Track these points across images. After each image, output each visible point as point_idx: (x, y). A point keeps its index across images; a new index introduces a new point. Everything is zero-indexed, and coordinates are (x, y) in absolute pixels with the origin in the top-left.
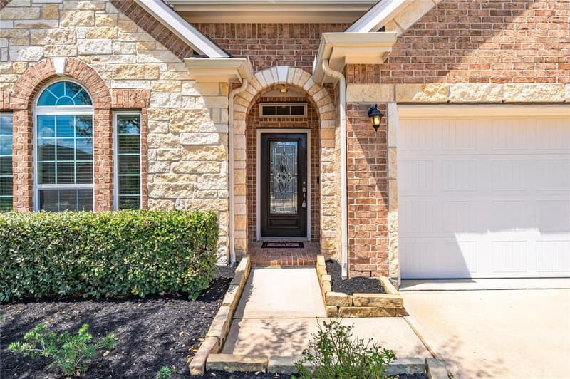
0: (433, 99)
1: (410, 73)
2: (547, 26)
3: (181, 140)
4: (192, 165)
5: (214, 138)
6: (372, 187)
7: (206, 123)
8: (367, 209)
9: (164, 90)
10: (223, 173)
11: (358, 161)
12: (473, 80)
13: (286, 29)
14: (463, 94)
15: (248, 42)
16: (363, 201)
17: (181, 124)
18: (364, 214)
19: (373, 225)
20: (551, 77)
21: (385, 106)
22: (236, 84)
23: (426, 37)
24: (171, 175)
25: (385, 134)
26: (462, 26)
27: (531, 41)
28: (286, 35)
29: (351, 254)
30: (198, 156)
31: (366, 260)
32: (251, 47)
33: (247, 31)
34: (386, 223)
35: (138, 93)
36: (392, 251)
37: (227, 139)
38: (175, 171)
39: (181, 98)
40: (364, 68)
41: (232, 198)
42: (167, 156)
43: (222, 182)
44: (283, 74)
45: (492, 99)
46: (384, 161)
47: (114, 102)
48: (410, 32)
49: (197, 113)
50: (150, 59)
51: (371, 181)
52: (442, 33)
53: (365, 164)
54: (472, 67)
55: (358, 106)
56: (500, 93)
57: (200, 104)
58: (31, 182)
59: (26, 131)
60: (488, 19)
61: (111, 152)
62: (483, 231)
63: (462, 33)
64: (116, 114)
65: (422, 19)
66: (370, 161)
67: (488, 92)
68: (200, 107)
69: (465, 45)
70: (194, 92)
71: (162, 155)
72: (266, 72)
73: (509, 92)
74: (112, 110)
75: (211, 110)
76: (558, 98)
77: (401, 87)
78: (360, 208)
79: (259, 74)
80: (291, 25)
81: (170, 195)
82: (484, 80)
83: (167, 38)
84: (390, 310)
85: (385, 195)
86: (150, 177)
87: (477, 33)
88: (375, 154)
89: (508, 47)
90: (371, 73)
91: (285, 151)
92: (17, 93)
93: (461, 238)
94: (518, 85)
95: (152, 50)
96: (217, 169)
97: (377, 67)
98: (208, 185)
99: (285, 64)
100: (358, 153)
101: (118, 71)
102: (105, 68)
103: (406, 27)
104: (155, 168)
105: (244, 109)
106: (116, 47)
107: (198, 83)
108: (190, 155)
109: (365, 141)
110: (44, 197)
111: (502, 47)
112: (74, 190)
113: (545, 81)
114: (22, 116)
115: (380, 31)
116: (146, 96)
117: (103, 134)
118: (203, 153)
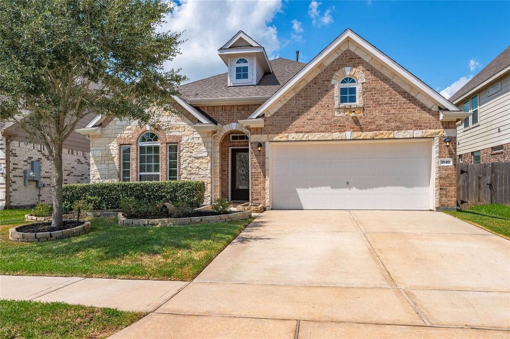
0: (282, 140)
1: (274, 130)
2: (326, 111)
3: (193, 155)
4: (197, 165)
5: (206, 154)
6: (260, 172)
7: (203, 148)
8: (258, 180)
9: (187, 136)
10: (209, 168)
11: (255, 163)
12: (297, 132)
13: (235, 107)
14: (293, 138)
15: (220, 113)
16: (257, 178)
17: (193, 149)
18: (257, 183)
19: (261, 186)
20: (327, 131)
21: (264, 143)
22: (214, 132)
23: (280, 117)
24: (189, 169)
25: (264, 153)
26: (293, 112)
27: (319, 117)
28: (235, 110)
30: (199, 162)
31: (258, 199)
32: (221, 115)
33: (220, 109)
34: (265, 185)
35: (177, 137)
36: (267, 196)
37: (211, 154)
38: (191, 167)
39: (193, 138)
40: (257, 129)
41: (213, 178)
42: (188, 161)
43: (208, 172)
44: (234, 126)
45: (304, 139)
46: (264, 163)
47: (168, 141)
48: (274, 115)
49: (199, 144)
50: (182, 123)
51: (260, 170)
52: (285, 115)
53: (257, 164)
54: (297, 127)
55: (255, 143)
56: (308, 137)
57: (200, 140)
58: (137, 172)
59: (136, 152)
60: (303, 109)
61: (167, 160)
62: (307, 187)
63: (293, 115)
64: (168, 145)
65: (278, 110)
66: (259, 163)
67: (303, 136)
68: (200, 142)
69: (294, 119)
70: (199, 136)
71: (186, 161)
72: (227, 125)
73: (311, 136)
74: (167, 143)
75: (204, 143)
76: (330, 138)
77: (270, 136)
78: (255, 180)
79: (224, 127)
80: (238, 105)
81: (189, 176)
82: (301, 132)
83: (188, 115)
84: (256, 211)
85: (265, 176)
86: (181, 170)
87: (299, 115)
88: (261, 160)
89: (311, 119)
90: (259, 131)
92: (133, 137)
94: (314, 134)
95: (182, 120)
96: (207, 166)
97: (262, 128)
98: (203, 173)
99: (235, 122)
100: (255, 160)
101: (170, 128)
103: (272, 113)
104: (182, 167)
105: (219, 140)
106: (169, 119)
107: (200, 133)
108: (197, 161)
109: (257, 155)
110: (141, 178)
111: (308, 119)
112: (153, 175)
113: (325, 132)
114: (134, 147)
115: (263, 116)
116: (180, 138)
117: (164, 153)
118: (201, 160)
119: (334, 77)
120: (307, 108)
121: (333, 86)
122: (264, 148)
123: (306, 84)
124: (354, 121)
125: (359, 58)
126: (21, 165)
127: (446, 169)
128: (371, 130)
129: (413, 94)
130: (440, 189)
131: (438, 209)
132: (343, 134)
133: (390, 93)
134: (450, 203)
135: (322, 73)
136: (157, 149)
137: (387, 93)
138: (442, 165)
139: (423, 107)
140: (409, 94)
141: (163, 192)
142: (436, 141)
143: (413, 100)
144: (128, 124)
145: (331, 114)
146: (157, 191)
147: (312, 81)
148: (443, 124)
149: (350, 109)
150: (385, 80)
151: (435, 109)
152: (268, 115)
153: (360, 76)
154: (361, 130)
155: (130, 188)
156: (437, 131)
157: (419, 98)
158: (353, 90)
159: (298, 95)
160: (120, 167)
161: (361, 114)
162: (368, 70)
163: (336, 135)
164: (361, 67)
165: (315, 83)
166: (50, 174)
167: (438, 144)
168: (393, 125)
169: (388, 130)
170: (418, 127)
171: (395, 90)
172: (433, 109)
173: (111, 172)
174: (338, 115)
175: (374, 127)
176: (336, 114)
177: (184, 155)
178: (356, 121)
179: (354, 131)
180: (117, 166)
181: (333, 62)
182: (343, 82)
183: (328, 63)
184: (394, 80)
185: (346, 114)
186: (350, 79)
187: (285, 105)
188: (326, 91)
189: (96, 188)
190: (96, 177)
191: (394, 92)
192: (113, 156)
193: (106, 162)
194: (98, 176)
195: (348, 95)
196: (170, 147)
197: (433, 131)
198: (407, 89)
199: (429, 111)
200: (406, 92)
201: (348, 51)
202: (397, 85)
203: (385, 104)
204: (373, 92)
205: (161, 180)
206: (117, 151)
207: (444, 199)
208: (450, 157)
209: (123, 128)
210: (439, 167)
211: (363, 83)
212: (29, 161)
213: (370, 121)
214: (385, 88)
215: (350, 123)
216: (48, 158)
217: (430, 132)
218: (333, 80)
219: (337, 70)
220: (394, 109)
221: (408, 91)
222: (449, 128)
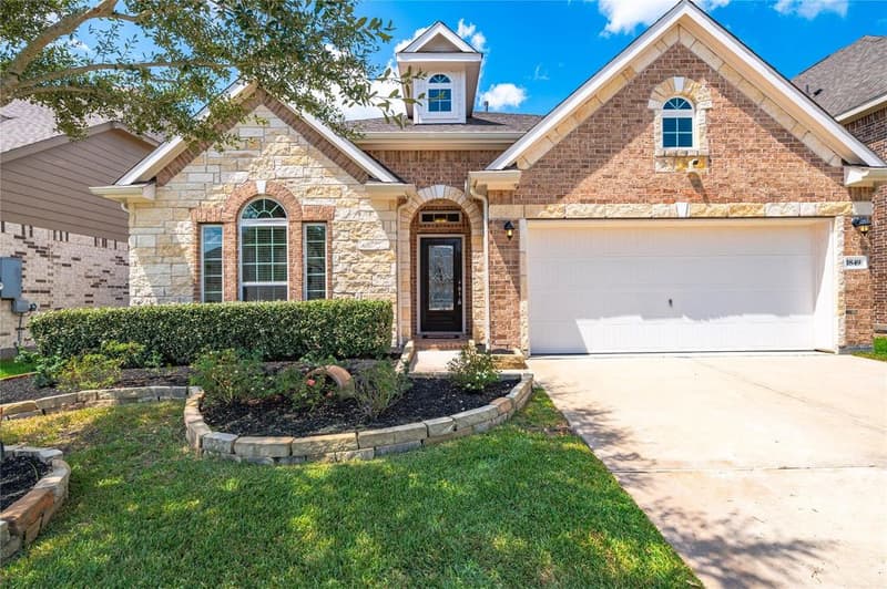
0: (553, 216)
1: (536, 197)
2: (638, 161)
3: (359, 246)
4: (368, 266)
5: (386, 245)
6: (508, 282)
7: (379, 232)
8: (504, 298)
9: (345, 206)
10: (393, 273)
11: (497, 263)
12: (583, 202)
13: (443, 155)
14: (575, 212)
15: (412, 165)
16: (502, 292)
17: (359, 233)
18: (502, 302)
19: (509, 310)
20: (641, 200)
21: (517, 222)
22: (402, 201)
23: (547, 169)
24: (351, 274)
25: (517, 242)
26: (575, 161)
27: (626, 172)
28: (443, 160)
29: (492, 332)
30: (373, 259)
31: (504, 337)
32: (414, 170)
33: (411, 157)
34: (518, 307)
35: (325, 209)
36: (524, 330)
37: (395, 245)
38: (354, 271)
39: (359, 213)
40: (501, 193)
41: (400, 293)
42: (348, 259)
43: (392, 280)
44: (440, 192)
46: (517, 262)
47: (305, 217)
48: (535, 166)
49: (373, 224)
50: (333, 181)
51: (508, 277)
52: (559, 166)
53: (503, 264)
54: (582, 192)
55: (497, 222)
56: (604, 211)
57: (375, 217)
58: (237, 281)
59: (234, 240)
60: (594, 156)
61: (303, 256)
63: (574, 167)
64: (306, 225)
65: (545, 156)
66: (507, 262)
67: (594, 210)
68: (374, 220)
69: (577, 176)
70: (368, 208)
71: (343, 258)
72: (426, 190)
73: (610, 210)
74: (303, 222)
75: (383, 222)
76: (647, 215)
77: (528, 207)
78: (499, 298)
79: (421, 192)
80: (447, 152)
81: (351, 290)
82: (591, 201)
83: (347, 165)
84: (515, 364)
85: (518, 288)
86: (334, 276)
87: (586, 167)
88: (510, 257)
89: (610, 177)
90: (507, 196)
91: (442, 255)
92: (227, 208)
94: (617, 205)
95: (335, 175)
96: (388, 270)
97: (511, 192)
98: (381, 282)
99: (442, 183)
100: (497, 256)
101: (308, 191)
102: (298, 189)
103: (533, 162)
105: (408, 220)
106: (307, 172)
107: (372, 201)
108: (367, 258)
109: (503, 247)
110: (247, 294)
111: (605, 177)
112: (272, 287)
113: (637, 202)
114: (231, 227)
115: (514, 166)
116: (331, 212)
117: (295, 242)
118: (376, 257)
119: (653, 94)
120: (602, 155)
121: (652, 111)
122: (518, 233)
123: (599, 106)
124: (692, 181)
125: (700, 61)
127: (855, 275)
128: (723, 200)
129: (797, 135)
130: (847, 312)
131: (843, 349)
132: (673, 206)
133: (757, 131)
134: (862, 337)
135: (629, 86)
136: (280, 233)
137: (752, 131)
138: (850, 267)
139: (815, 161)
140: (790, 135)
141: (304, 327)
142: (839, 224)
143: (795, 146)
144: (217, 181)
145: (648, 167)
146: (289, 324)
147: (611, 101)
148: (850, 193)
149: (685, 159)
150: (747, 106)
151: (836, 163)
152: (524, 166)
153: (703, 97)
154: (706, 199)
155: (223, 317)
156: (841, 204)
157: (810, 143)
158: (686, 124)
159: (584, 127)
160: (198, 271)
161: (706, 169)
162: (717, 86)
163: (659, 209)
164: (704, 82)
165: (616, 106)
166: (48, 285)
167: (842, 229)
168: (764, 191)
169: (755, 201)
170: (809, 196)
171: (765, 126)
172: (832, 164)
173: (179, 281)
174: (663, 170)
175: (728, 194)
176: (658, 167)
177: (339, 247)
178: (696, 182)
179: (692, 201)
180: (192, 269)
181: (651, 66)
182: (667, 106)
183: (640, 68)
184: (763, 107)
185: (676, 167)
186: (681, 101)
187: (558, 146)
188: (639, 121)
189: (137, 319)
190: (143, 293)
192: (183, 246)
193: (166, 260)
194: (149, 290)
195: (677, 133)
196: (309, 230)
197: (834, 204)
198: (788, 125)
199: (825, 167)
200: (785, 130)
201: (679, 46)
202: (768, 116)
203: (748, 151)
204: (727, 128)
205: (291, 298)
206: (191, 237)
207: (853, 330)
208: (864, 254)
209: (205, 188)
210: (845, 273)
211: (707, 110)
213: (721, 182)
214: (748, 121)
215: (683, 185)
216: (43, 252)
217: (829, 206)
218: (650, 101)
219: (659, 82)
220: (763, 161)
221: (789, 129)
222: (861, 200)
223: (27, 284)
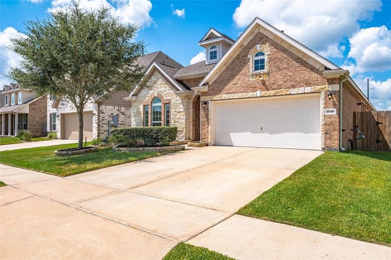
0: (218, 99)
1: (214, 93)
2: (244, 77)
3: (177, 110)
4: (179, 116)
5: (183, 110)
7: (181, 106)
9: (174, 99)
10: (185, 118)
11: (203, 115)
12: (227, 94)
14: (224, 97)
15: (193, 83)
16: (204, 124)
17: (177, 106)
18: (204, 127)
19: (206, 130)
20: (245, 91)
21: (208, 102)
23: (217, 84)
24: (175, 119)
25: (208, 108)
26: (225, 80)
27: (240, 82)
29: (201, 137)
31: (204, 139)
33: (192, 81)
34: (208, 129)
36: (209, 137)
37: (186, 110)
39: (177, 100)
40: (204, 92)
41: (186, 125)
42: (174, 114)
43: (184, 121)
45: (231, 98)
46: (208, 115)
47: (165, 102)
49: (180, 104)
50: (172, 91)
51: (205, 120)
52: (220, 82)
54: (226, 90)
55: (203, 102)
56: (233, 96)
57: (180, 102)
58: (151, 121)
59: (151, 110)
60: (230, 78)
61: (165, 114)
63: (224, 82)
65: (216, 79)
66: (205, 115)
67: (230, 96)
69: (225, 85)
70: (179, 99)
73: (235, 96)
74: (165, 104)
75: (182, 103)
76: (247, 97)
77: (211, 97)
81: (174, 124)
82: (229, 93)
85: (208, 123)
86: (171, 120)
87: (228, 82)
88: (206, 113)
89: (235, 84)
90: (205, 94)
92: (149, 101)
93: (231, 134)
94: (237, 94)
95: (172, 89)
96: (183, 117)
97: (207, 92)
98: (181, 121)
100: (203, 113)
101: (166, 95)
102: (163, 94)
103: (213, 82)
104: (172, 118)
105: (191, 101)
106: (165, 89)
107: (180, 97)
108: (178, 114)
109: (204, 110)
110: (153, 125)
111: (233, 84)
113: (243, 92)
114: (150, 106)
115: (207, 84)
116: (170, 100)
117: (163, 110)
118: (181, 113)
119: (250, 53)
120: (233, 76)
121: (249, 59)
122: (208, 105)
123: (232, 60)
124: (262, 83)
125: (266, 37)
126: (107, 118)
127: (330, 117)
128: (274, 89)
129: (304, 59)
130: (326, 133)
131: (323, 149)
132: (255, 93)
133: (288, 60)
134: (333, 144)
135: (242, 51)
136: (160, 107)
137: (286, 61)
138: (328, 114)
139: (313, 69)
140: (301, 60)
142: (323, 95)
143: (304, 64)
144: (147, 94)
145: (247, 79)
147: (236, 57)
148: (328, 81)
150: (284, 50)
151: (322, 69)
152: (210, 83)
153: (267, 49)
154: (267, 89)
156: (323, 86)
157: (309, 62)
158: (263, 61)
159: (228, 68)
160: (144, 119)
161: (267, 78)
162: (272, 45)
163: (250, 94)
164: (267, 44)
165: (238, 59)
166: (124, 122)
167: (324, 97)
168: (289, 84)
169: (286, 88)
170: (308, 84)
171: (291, 58)
172: (320, 70)
173: (140, 121)
175: (276, 86)
176: (251, 79)
177: (172, 111)
178: (264, 83)
179: (262, 90)
181: (249, 43)
182: (256, 56)
183: (245, 44)
184: (290, 50)
185: (257, 78)
186: (261, 52)
187: (220, 76)
188: (245, 63)
191: (290, 59)
192: (141, 112)
193: (138, 116)
194: (134, 124)
195: (259, 65)
197: (319, 86)
199: (317, 71)
200: (300, 58)
201: (259, 33)
202: (292, 53)
203: (284, 69)
204: (276, 61)
206: (143, 109)
207: (328, 141)
208: (334, 107)
209: (145, 96)
210: (325, 116)
211: (269, 55)
212: (112, 116)
213: (273, 82)
214: (284, 57)
215: (259, 85)
216: (123, 114)
217: (318, 88)
218: (249, 55)
219: (251, 48)
220: (290, 72)
221: (301, 57)
222: (333, 84)
223: (119, 122)
